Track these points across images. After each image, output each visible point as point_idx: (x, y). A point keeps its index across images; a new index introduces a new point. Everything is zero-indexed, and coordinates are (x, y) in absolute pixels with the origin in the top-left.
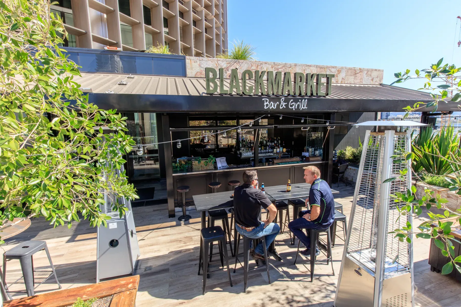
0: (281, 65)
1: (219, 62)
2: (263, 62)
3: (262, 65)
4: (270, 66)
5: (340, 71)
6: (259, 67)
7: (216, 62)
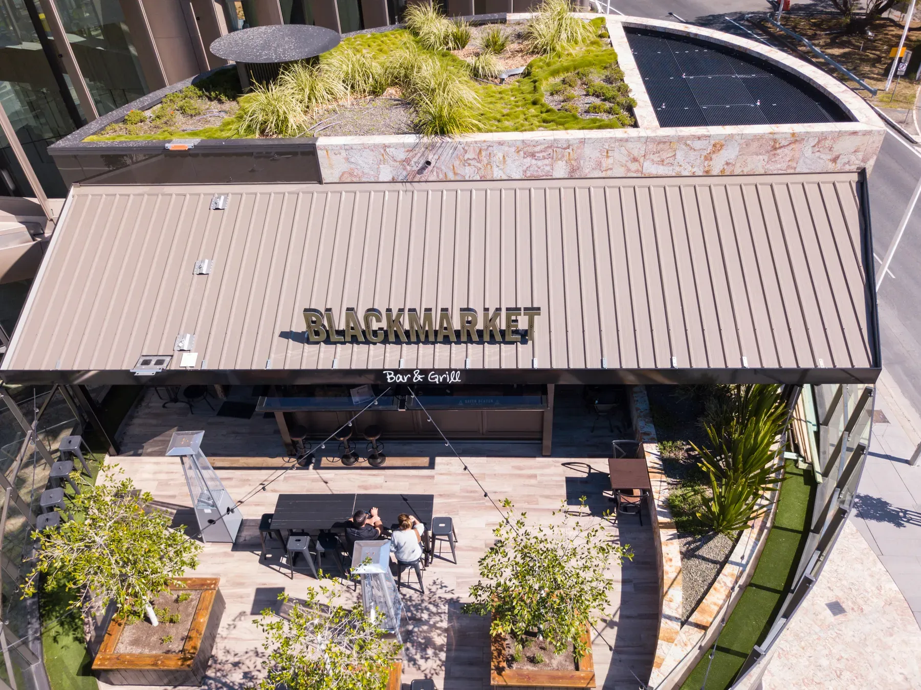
0: (541, 144)
1: (388, 150)
2: (493, 142)
3: (490, 148)
4: (513, 149)
5: (722, 146)
6: (483, 153)
7: (382, 151)
